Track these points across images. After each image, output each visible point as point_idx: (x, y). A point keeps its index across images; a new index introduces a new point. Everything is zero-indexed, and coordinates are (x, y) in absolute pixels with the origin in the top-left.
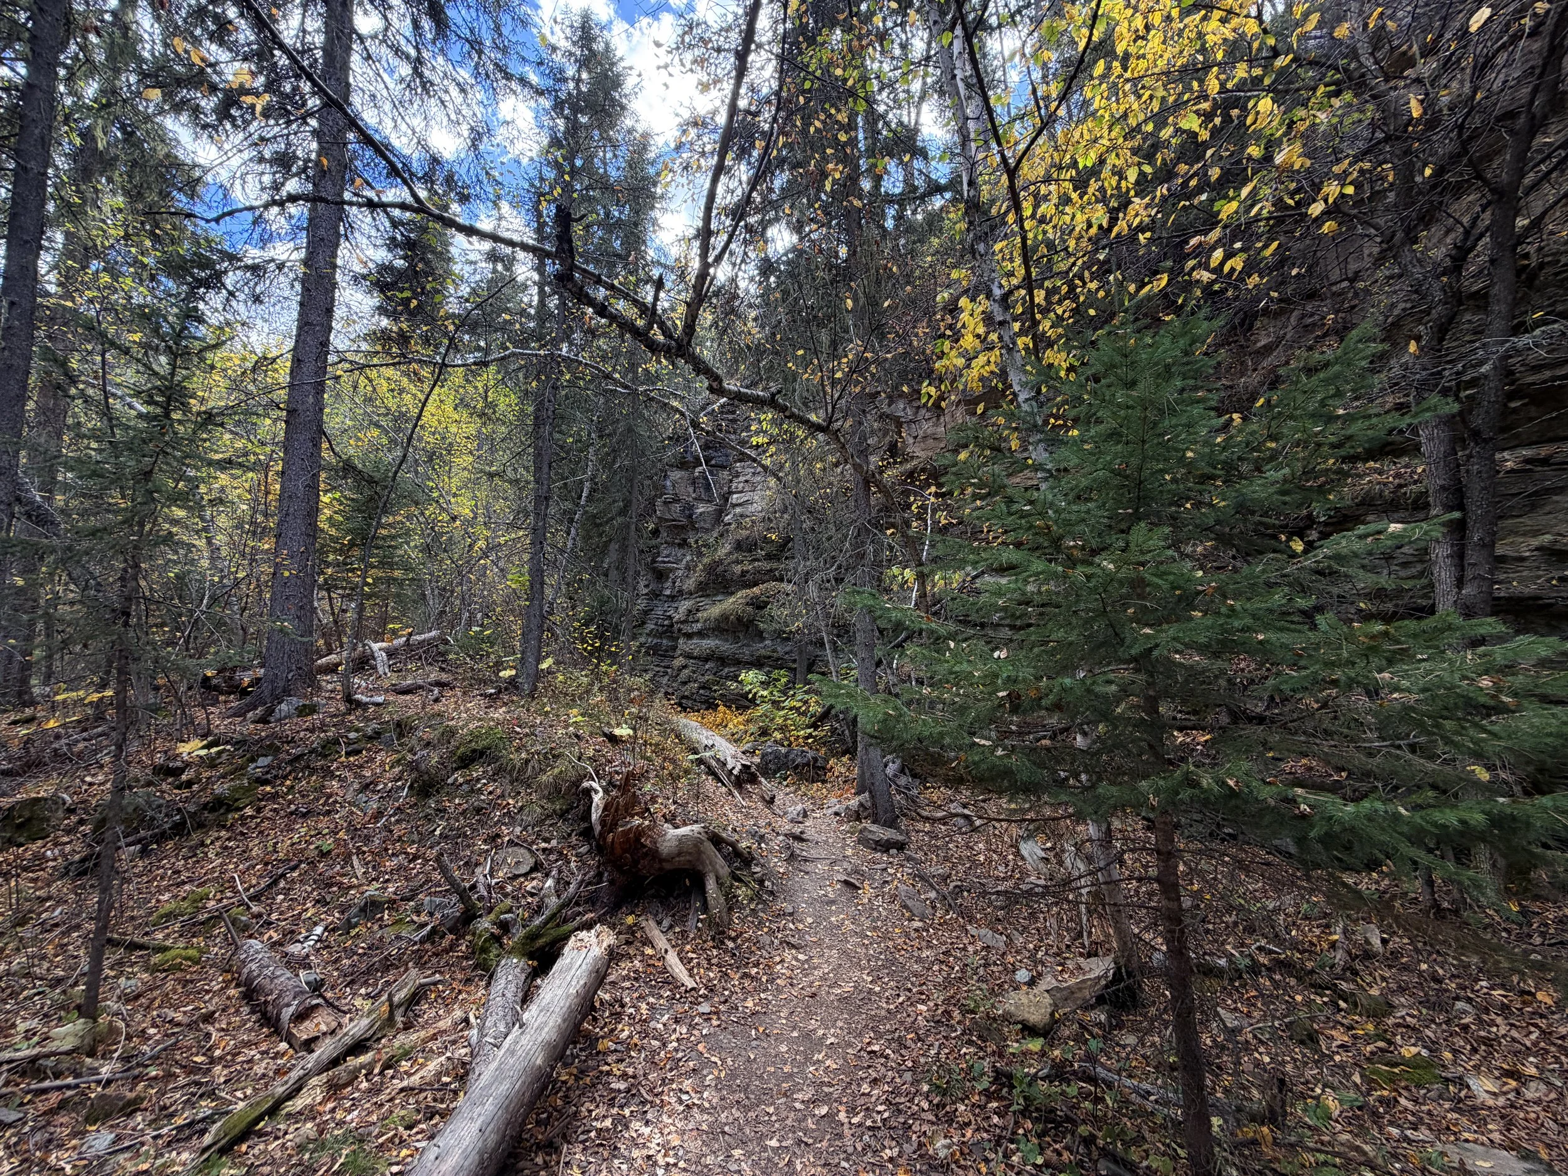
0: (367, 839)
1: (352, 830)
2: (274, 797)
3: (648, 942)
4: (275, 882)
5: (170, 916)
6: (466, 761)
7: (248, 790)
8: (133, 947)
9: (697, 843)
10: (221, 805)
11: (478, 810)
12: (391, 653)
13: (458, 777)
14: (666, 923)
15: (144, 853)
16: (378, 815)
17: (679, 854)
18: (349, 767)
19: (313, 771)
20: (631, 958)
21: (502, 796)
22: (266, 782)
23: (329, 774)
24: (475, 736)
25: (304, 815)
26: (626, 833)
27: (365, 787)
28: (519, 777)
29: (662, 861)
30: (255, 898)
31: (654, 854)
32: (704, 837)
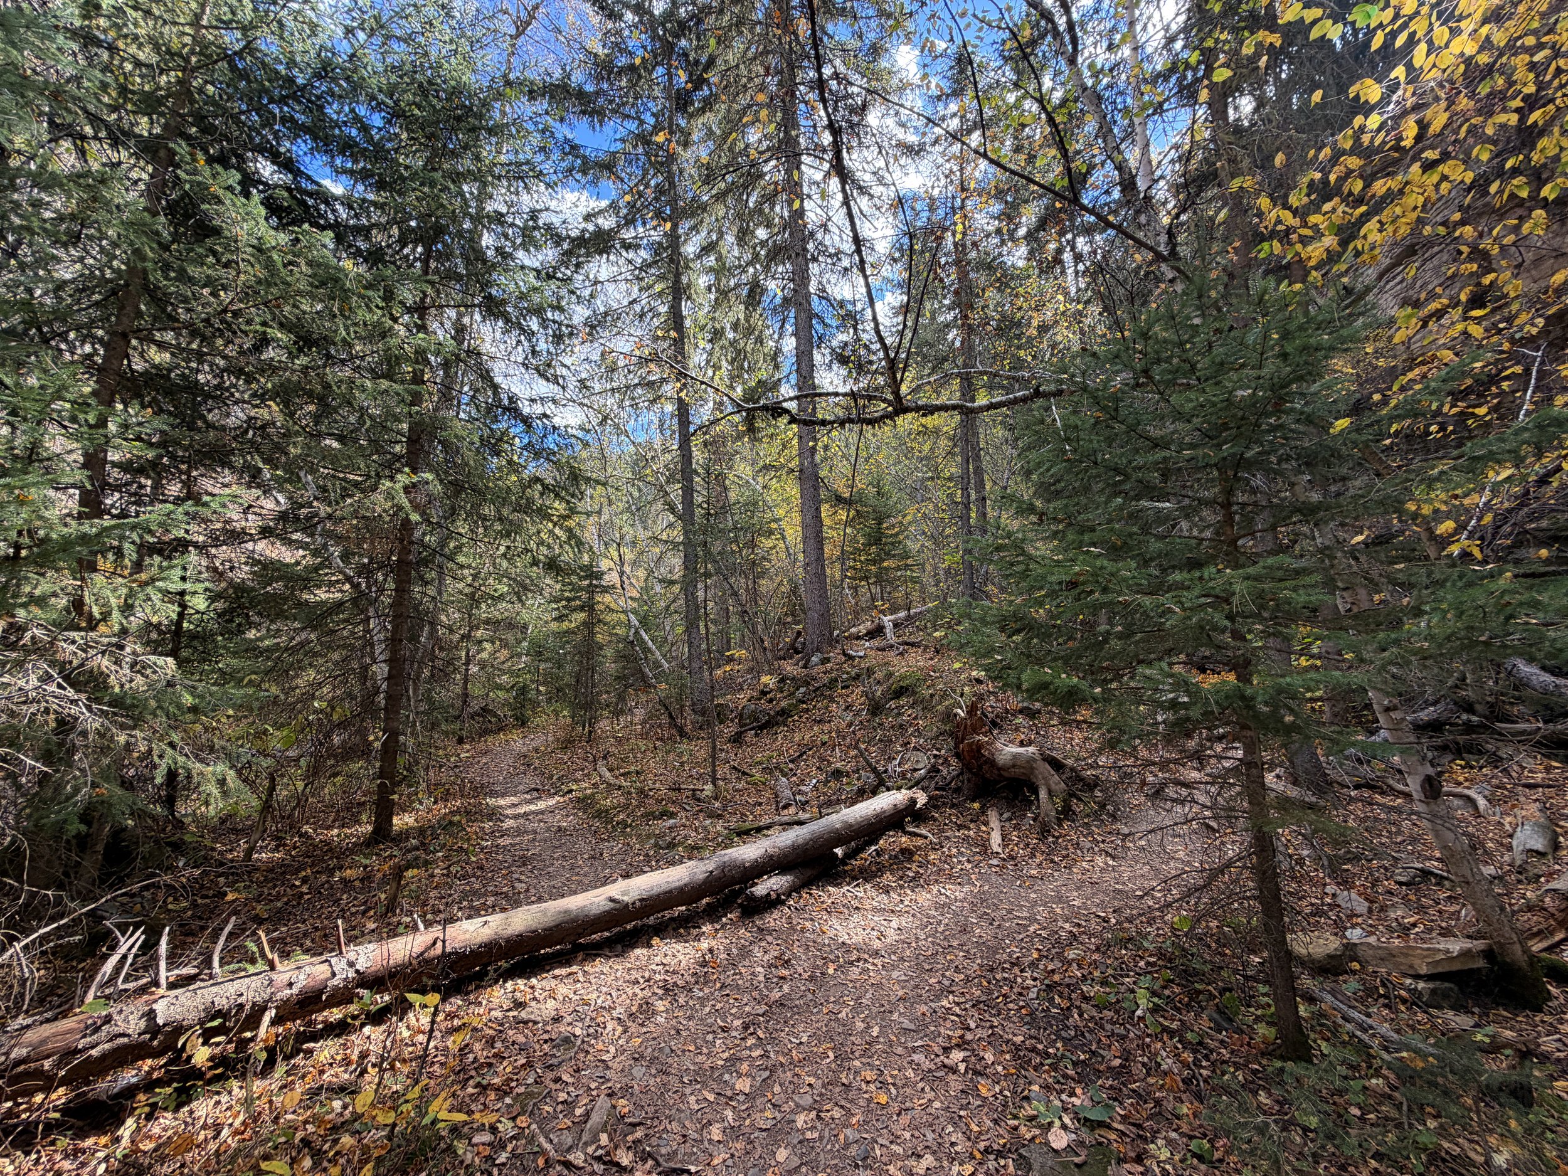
0: (844, 738)
1: (838, 732)
2: (807, 710)
3: (986, 824)
4: (801, 755)
5: (760, 763)
6: (899, 693)
7: (796, 706)
8: (744, 773)
9: (1031, 760)
10: (784, 713)
11: (901, 726)
12: (896, 625)
13: (892, 704)
14: (1005, 816)
15: (757, 735)
16: (850, 725)
17: (1014, 766)
18: (842, 696)
19: (825, 697)
20: (969, 829)
21: (915, 718)
22: (804, 702)
23: (832, 700)
24: (903, 678)
25: (819, 722)
26: (970, 745)
27: (847, 708)
28: (926, 706)
29: (999, 769)
30: (792, 761)
31: (992, 763)
32: (1038, 757)
